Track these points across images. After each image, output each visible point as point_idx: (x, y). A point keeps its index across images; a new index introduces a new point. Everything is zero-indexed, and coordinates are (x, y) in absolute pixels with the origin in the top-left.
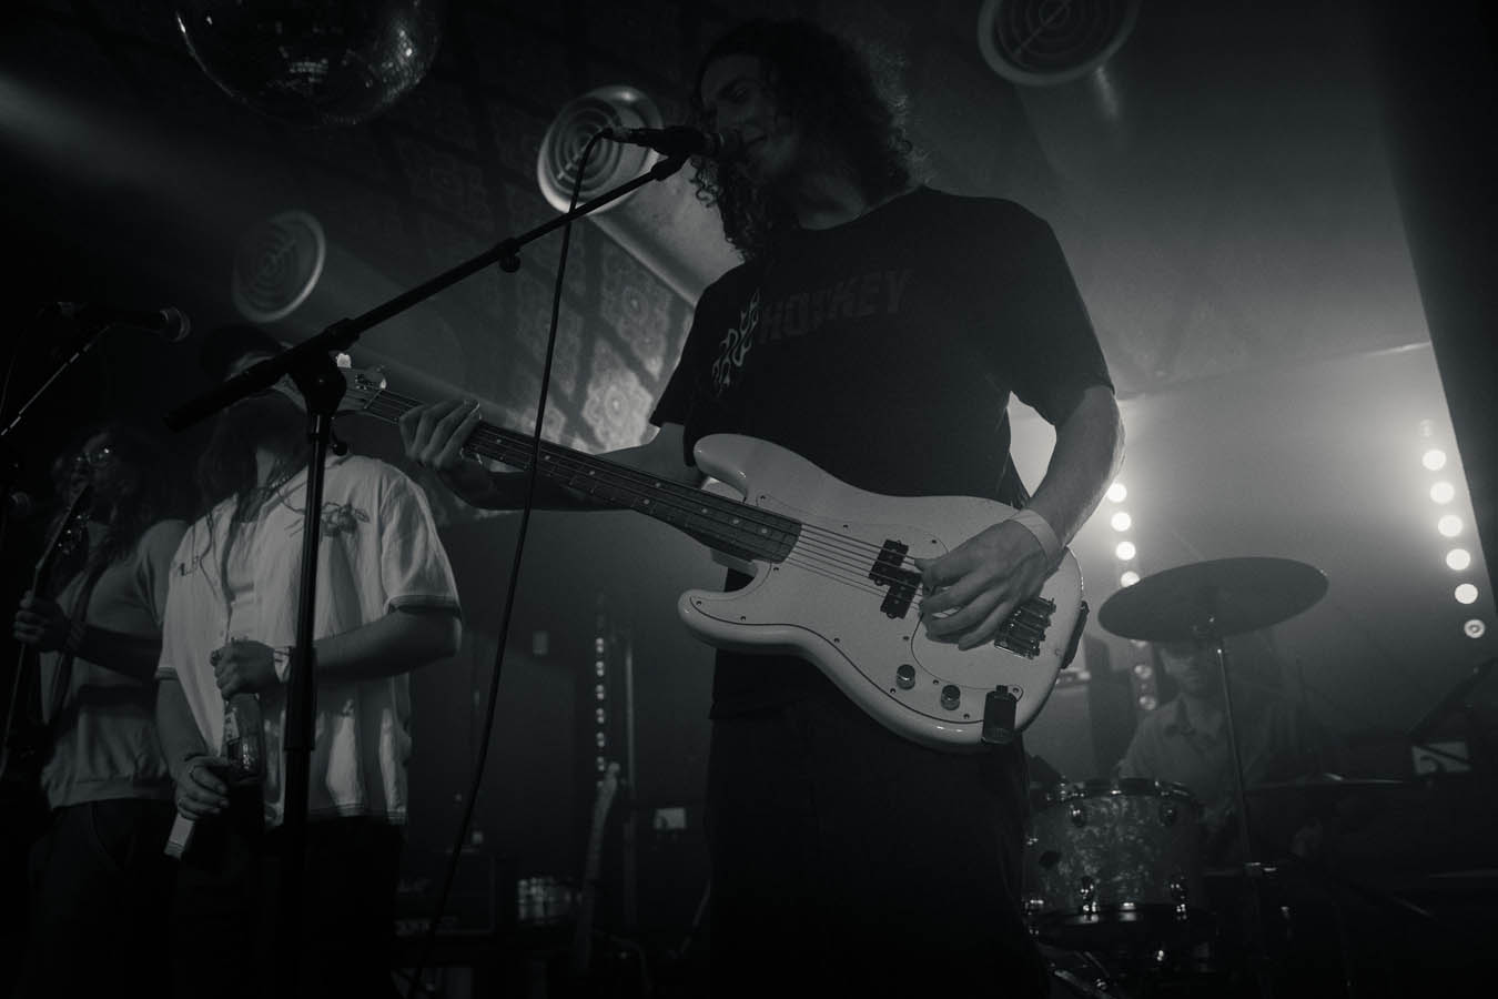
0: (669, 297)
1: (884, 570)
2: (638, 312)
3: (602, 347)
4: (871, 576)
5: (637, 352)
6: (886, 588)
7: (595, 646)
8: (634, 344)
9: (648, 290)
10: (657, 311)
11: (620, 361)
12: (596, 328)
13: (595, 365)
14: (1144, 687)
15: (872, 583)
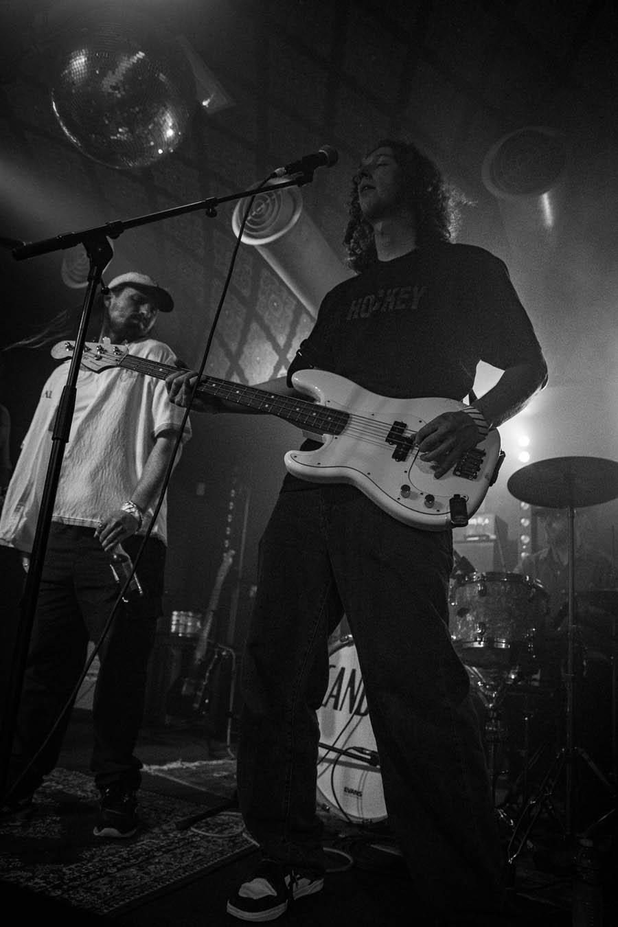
0: (295, 302)
1: (394, 436)
2: (276, 309)
3: (254, 326)
4: (387, 440)
5: (273, 331)
6: (395, 446)
7: (229, 505)
8: (272, 327)
9: (284, 297)
10: (286, 310)
11: (263, 334)
12: (252, 316)
13: (249, 336)
14: (524, 547)
15: (387, 444)
